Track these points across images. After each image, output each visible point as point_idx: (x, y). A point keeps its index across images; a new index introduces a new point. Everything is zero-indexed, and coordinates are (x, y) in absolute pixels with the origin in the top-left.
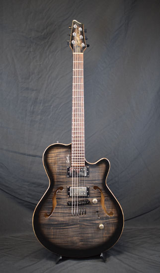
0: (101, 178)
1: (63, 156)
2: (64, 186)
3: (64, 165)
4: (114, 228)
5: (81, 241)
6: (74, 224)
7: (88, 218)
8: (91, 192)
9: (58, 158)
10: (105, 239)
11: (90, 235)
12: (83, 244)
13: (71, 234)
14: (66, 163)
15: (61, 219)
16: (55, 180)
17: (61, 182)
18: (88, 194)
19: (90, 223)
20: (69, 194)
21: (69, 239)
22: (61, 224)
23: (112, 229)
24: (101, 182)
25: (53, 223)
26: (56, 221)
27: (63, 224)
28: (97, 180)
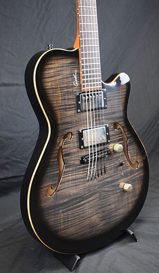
0: (121, 108)
1: (68, 72)
2: (72, 130)
3: (70, 90)
4: (140, 186)
5: (103, 218)
6: (92, 195)
7: (109, 179)
8: (111, 133)
9: (61, 77)
10: (131, 206)
11: (113, 206)
12: (105, 224)
13: (89, 212)
14: (73, 86)
15: (73, 191)
16: (60, 122)
17: (68, 123)
18: (108, 137)
19: (112, 186)
20: (81, 143)
21: (87, 222)
22: (73, 200)
23: (138, 187)
24: (121, 114)
25: (61, 202)
26: (67, 197)
27: (77, 198)
28: (117, 112)
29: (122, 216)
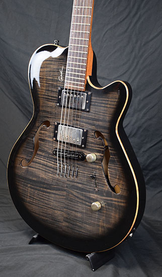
0: (108, 118)
1: (55, 67)
2: (50, 120)
3: (55, 83)
4: (117, 216)
5: (67, 220)
6: (59, 190)
7: (80, 185)
8: (90, 140)
9: (48, 69)
10: (100, 230)
11: (79, 215)
12: (68, 227)
13: (53, 203)
14: (57, 81)
15: (42, 175)
16: (41, 108)
17: (48, 112)
18: (84, 142)
19: (82, 195)
20: (55, 135)
21: (50, 211)
22: (41, 183)
23: (114, 217)
24: (107, 125)
25: (31, 178)
26: (36, 176)
27: (44, 183)
28: (101, 121)
29: (88, 233)
